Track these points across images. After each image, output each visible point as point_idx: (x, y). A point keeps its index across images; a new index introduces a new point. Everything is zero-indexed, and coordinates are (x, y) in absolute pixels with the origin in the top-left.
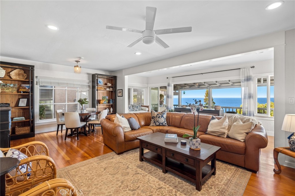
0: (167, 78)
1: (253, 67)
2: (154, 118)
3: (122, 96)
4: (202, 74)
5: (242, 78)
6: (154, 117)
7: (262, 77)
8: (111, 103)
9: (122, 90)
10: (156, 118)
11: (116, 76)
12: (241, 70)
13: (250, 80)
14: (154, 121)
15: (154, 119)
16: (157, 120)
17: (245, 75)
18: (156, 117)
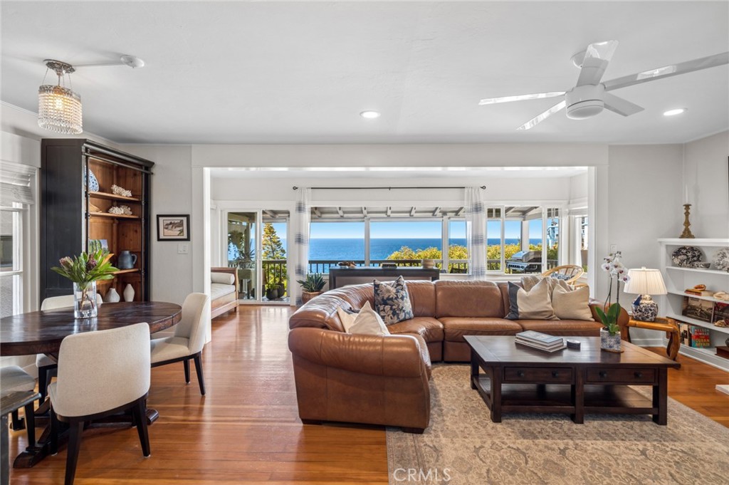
0: (295, 188)
1: (484, 188)
2: (389, 302)
3: (188, 239)
4: (390, 188)
5: (467, 205)
6: (392, 299)
7: (494, 205)
8: (130, 266)
9: (188, 216)
10: (395, 301)
11: (153, 163)
12: (466, 190)
13: (480, 210)
14: (391, 309)
15: (392, 306)
16: (400, 307)
17: (472, 200)
18: (396, 298)
